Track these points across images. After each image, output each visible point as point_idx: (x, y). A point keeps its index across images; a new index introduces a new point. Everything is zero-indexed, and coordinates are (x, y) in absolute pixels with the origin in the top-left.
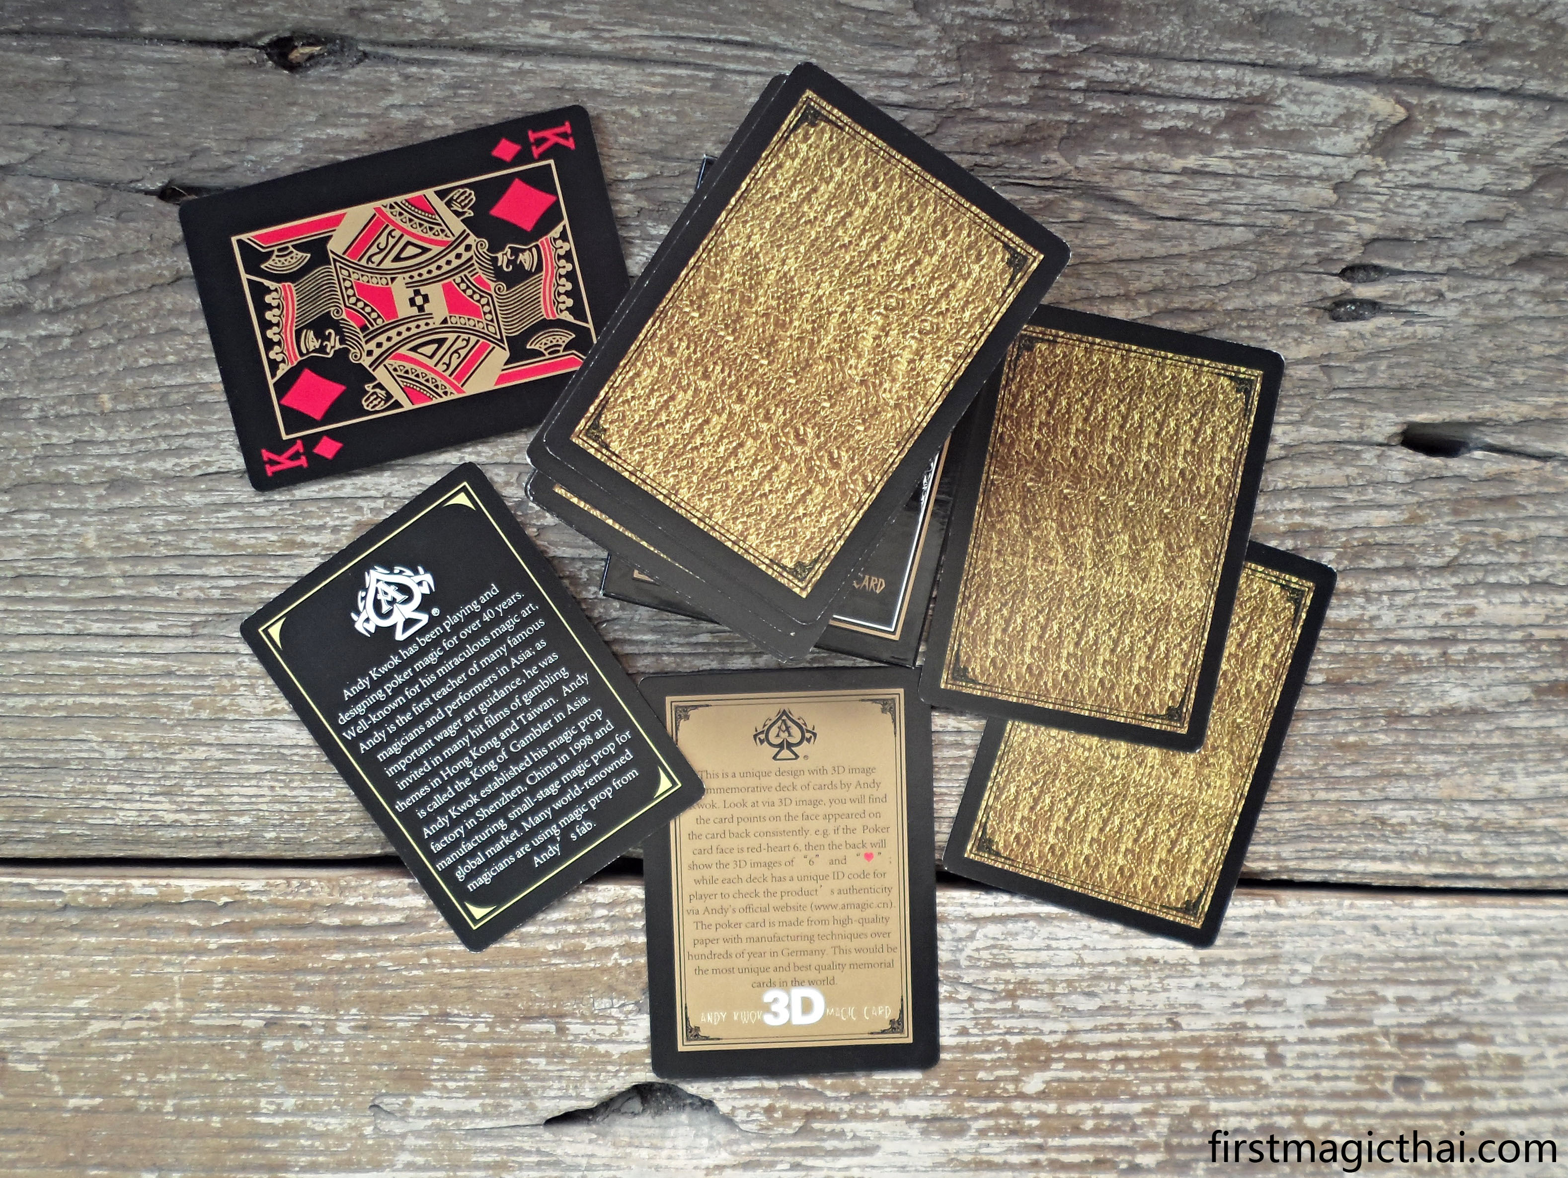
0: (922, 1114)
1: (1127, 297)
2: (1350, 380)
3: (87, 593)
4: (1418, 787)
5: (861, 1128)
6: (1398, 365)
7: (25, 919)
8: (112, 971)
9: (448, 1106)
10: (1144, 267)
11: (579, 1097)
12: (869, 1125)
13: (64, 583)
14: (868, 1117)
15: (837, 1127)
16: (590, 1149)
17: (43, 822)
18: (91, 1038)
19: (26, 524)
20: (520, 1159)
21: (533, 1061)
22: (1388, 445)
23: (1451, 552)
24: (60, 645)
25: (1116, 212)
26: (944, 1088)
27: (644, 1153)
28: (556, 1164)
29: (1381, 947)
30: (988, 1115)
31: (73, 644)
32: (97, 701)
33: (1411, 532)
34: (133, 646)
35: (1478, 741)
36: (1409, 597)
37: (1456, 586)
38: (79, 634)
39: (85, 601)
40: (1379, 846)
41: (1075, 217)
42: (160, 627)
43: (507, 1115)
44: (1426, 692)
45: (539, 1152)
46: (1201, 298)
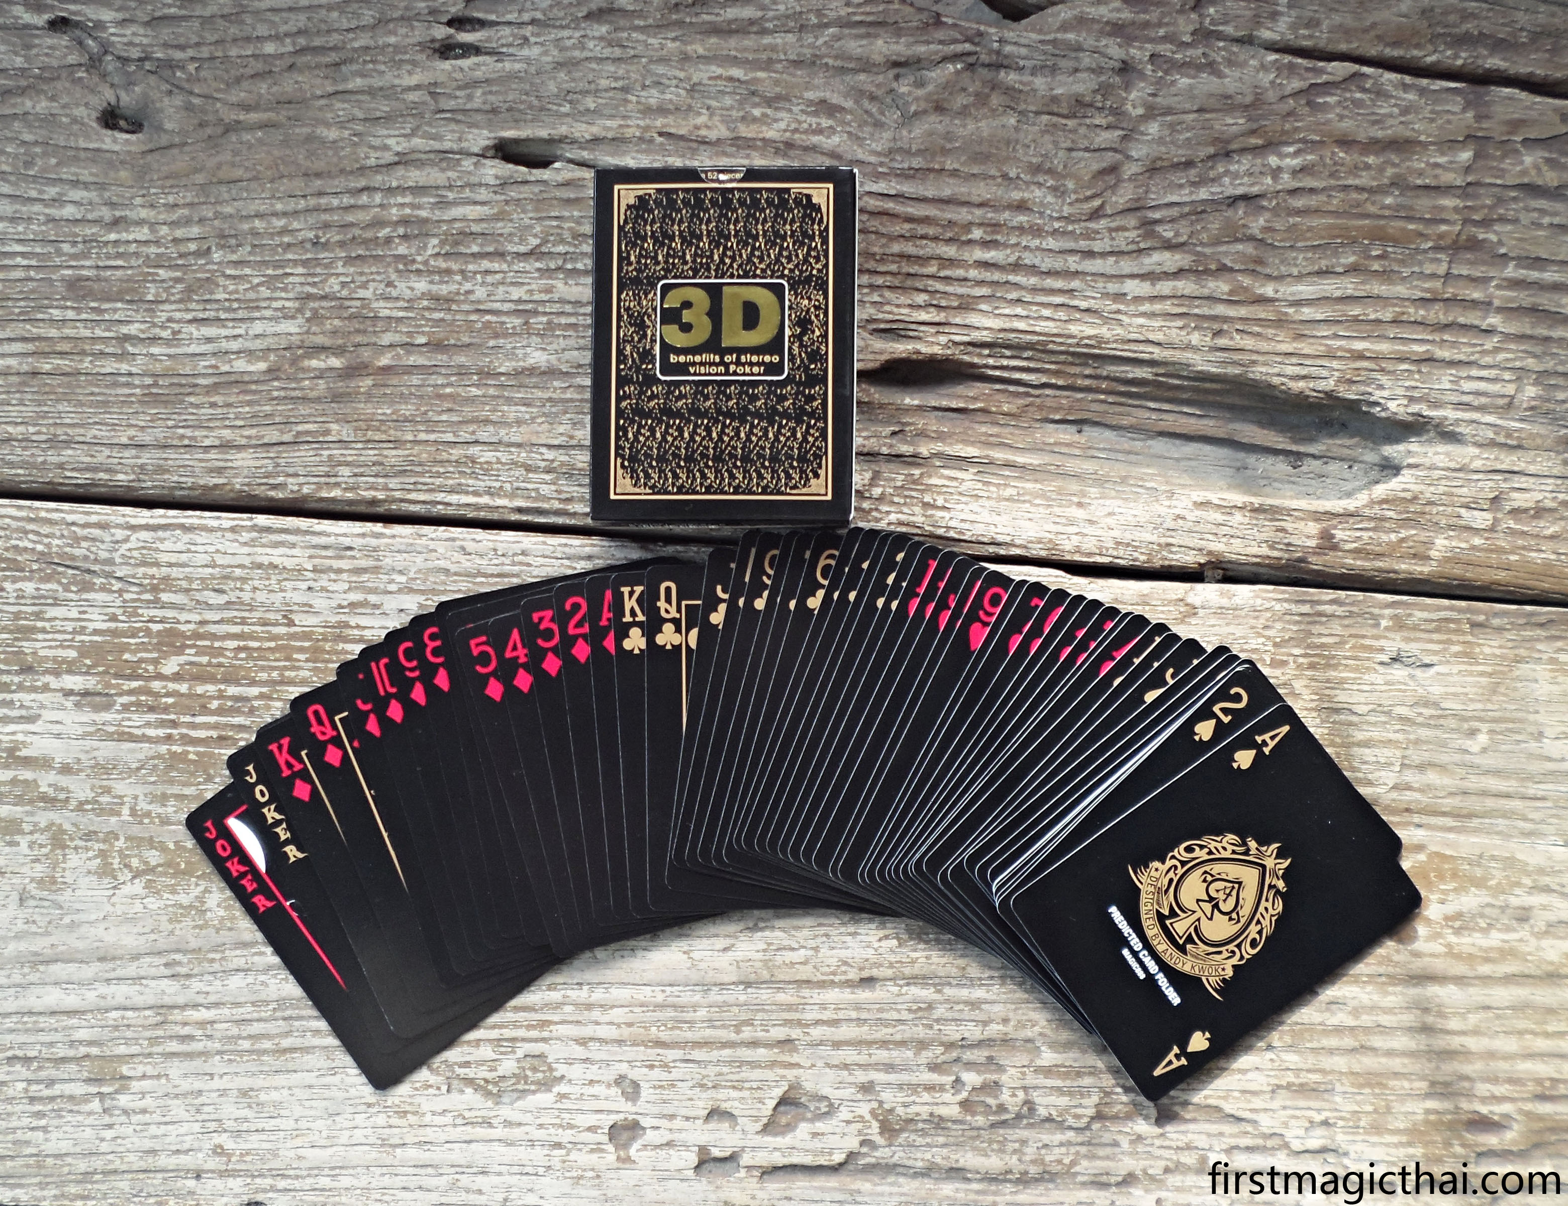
0: (76, 688)
1: (277, 38)
2: (452, 104)
4: (503, 432)
5: (26, 698)
6: (490, 92)
10: (292, 15)
12: (33, 696)
14: (34, 689)
15: (8, 697)
22: (484, 156)
23: (535, 242)
26: (94, 666)
29: (466, 564)
30: (130, 692)
33: (500, 224)
35: (554, 396)
36: (498, 277)
37: (539, 270)
40: (471, 482)
44: (511, 355)
46: (335, 38)
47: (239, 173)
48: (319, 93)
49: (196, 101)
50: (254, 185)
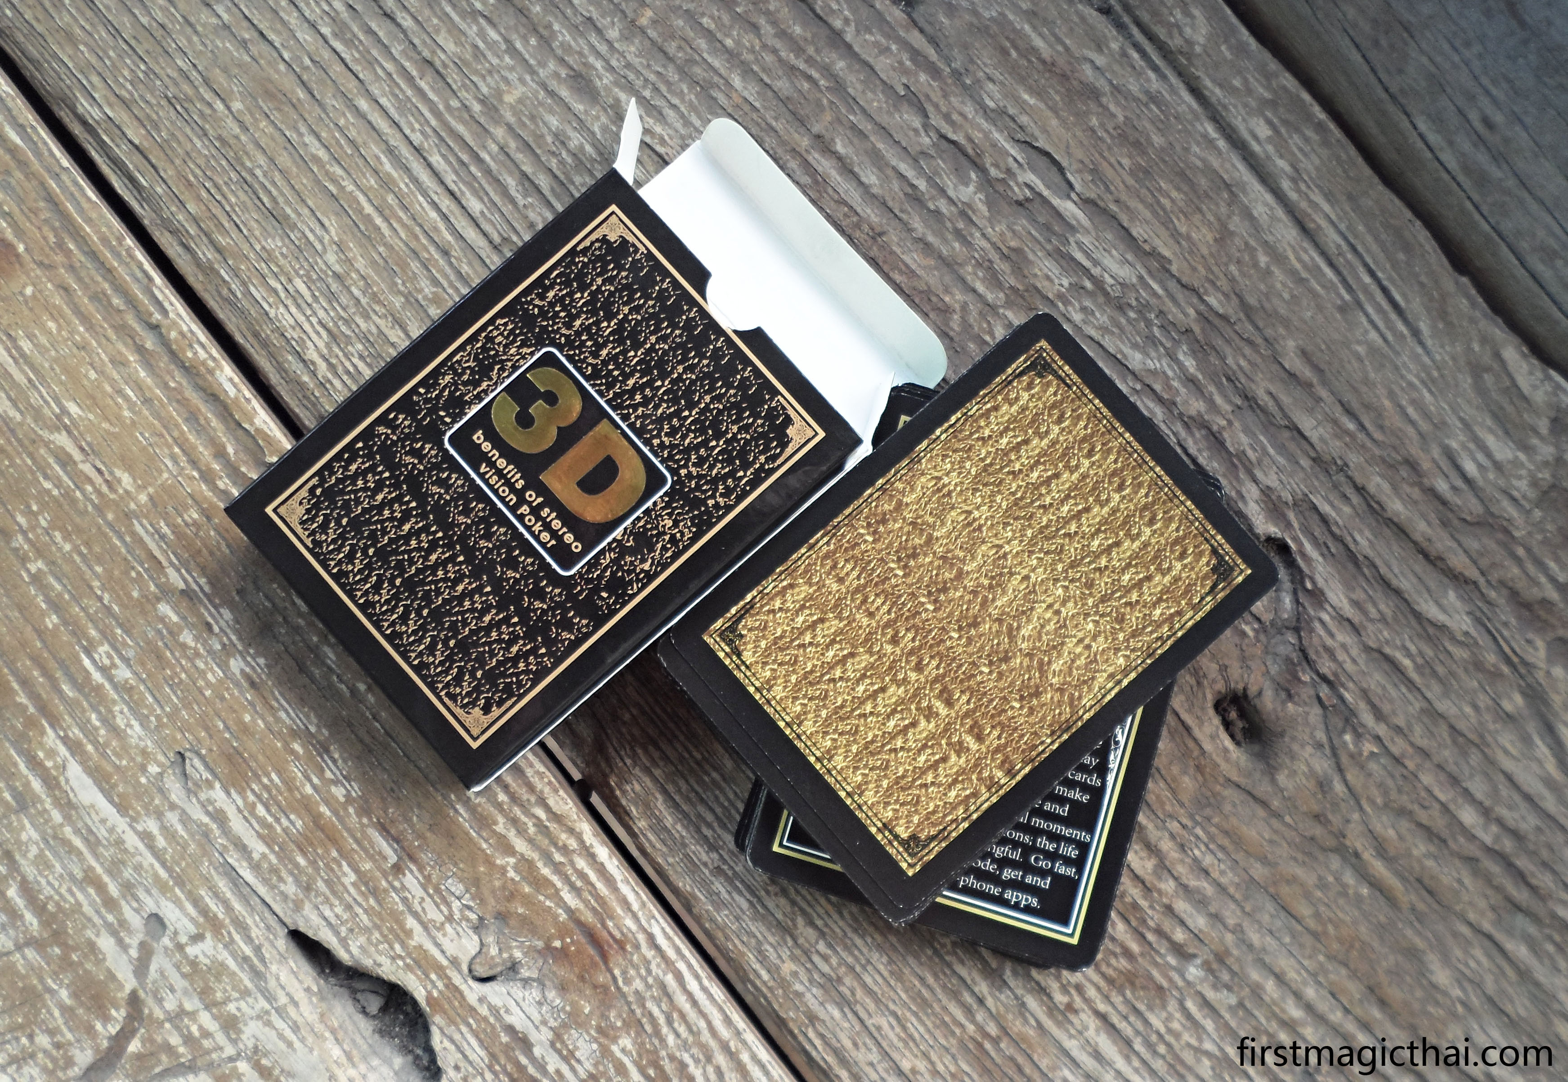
1: (1486, 812)
3: (461, 129)
7: (116, 301)
8: (126, 413)
9: (237, 824)
10: (1523, 805)
11: (343, 942)
13: (454, 103)
16: (300, 996)
17: (219, 250)
18: (47, 444)
19: (482, 34)
20: (237, 937)
21: (346, 868)
24: (395, 140)
25: (1542, 739)
27: (336, 1052)
28: (257, 975)
31: (405, 152)
32: (368, 209)
34: (446, 203)
38: (417, 150)
39: (452, 131)
41: (1508, 706)
42: (482, 212)
43: (273, 887)
45: (258, 949)
47: (1305, 910)
48: (1472, 916)
49: (1339, 787)
50: (1308, 940)
